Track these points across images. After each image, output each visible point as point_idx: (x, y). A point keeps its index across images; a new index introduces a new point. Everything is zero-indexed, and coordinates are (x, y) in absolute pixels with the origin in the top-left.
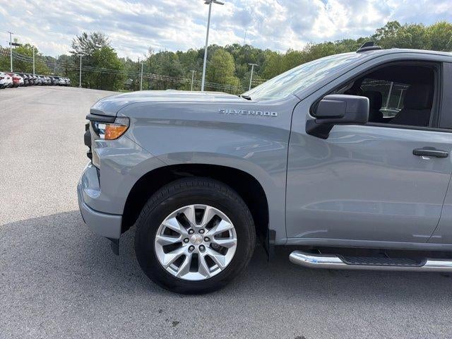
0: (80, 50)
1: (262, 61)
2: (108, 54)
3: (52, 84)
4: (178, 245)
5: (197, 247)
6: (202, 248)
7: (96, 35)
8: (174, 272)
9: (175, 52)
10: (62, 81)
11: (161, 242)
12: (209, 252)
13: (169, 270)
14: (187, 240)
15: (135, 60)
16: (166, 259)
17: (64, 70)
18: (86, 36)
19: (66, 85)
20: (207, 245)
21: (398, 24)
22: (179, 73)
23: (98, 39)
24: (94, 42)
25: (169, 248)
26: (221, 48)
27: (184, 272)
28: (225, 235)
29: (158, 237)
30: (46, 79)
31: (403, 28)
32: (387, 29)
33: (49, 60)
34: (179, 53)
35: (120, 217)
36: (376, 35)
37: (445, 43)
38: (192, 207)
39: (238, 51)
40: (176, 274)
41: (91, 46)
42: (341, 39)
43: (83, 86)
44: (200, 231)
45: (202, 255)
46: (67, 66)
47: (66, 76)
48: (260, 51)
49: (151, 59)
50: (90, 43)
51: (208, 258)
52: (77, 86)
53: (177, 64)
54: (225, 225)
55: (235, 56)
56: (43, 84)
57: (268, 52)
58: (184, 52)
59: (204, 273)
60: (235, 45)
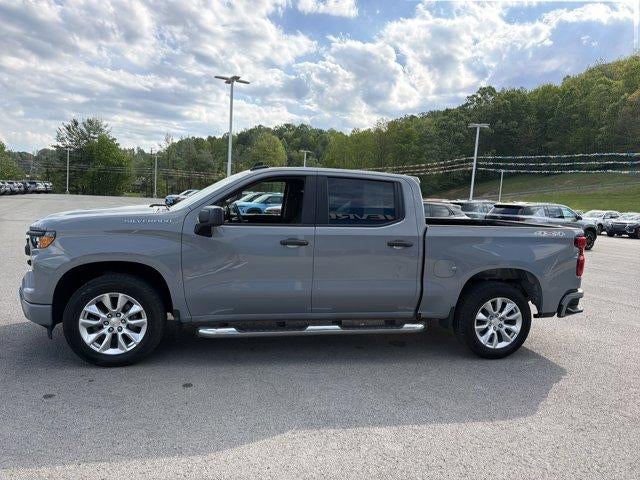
0: (68, 143)
1: (325, 144)
2: (107, 147)
3: (26, 191)
4: (100, 327)
5: (116, 328)
6: (120, 330)
7: (90, 122)
8: (97, 348)
9: (205, 138)
10: (41, 186)
11: (84, 325)
12: (125, 331)
13: (92, 347)
14: (106, 322)
15: (147, 151)
16: (88, 338)
17: (45, 169)
18: (76, 124)
19: (46, 192)
20: (124, 326)
21: (493, 90)
22: (209, 166)
23: (93, 125)
24: (88, 130)
25: (91, 330)
26: (268, 130)
27: (105, 348)
28: (138, 316)
29: (81, 320)
30: (17, 185)
31: (499, 94)
32: (479, 96)
33: (23, 157)
34: (211, 139)
35: (50, 306)
36: (467, 105)
37: (553, 110)
38: (107, 295)
39: (291, 133)
40: (98, 350)
41: (83, 136)
42: (426, 111)
43: (72, 192)
44: (117, 315)
45: (120, 334)
46: (47, 165)
47: (46, 179)
48: (321, 131)
49: (169, 150)
50: (82, 133)
51: (125, 336)
52: (63, 191)
53: (206, 155)
54: (136, 308)
55: (289, 140)
56: (13, 193)
57: (332, 132)
58: (218, 137)
59: (122, 348)
60: (288, 126)
